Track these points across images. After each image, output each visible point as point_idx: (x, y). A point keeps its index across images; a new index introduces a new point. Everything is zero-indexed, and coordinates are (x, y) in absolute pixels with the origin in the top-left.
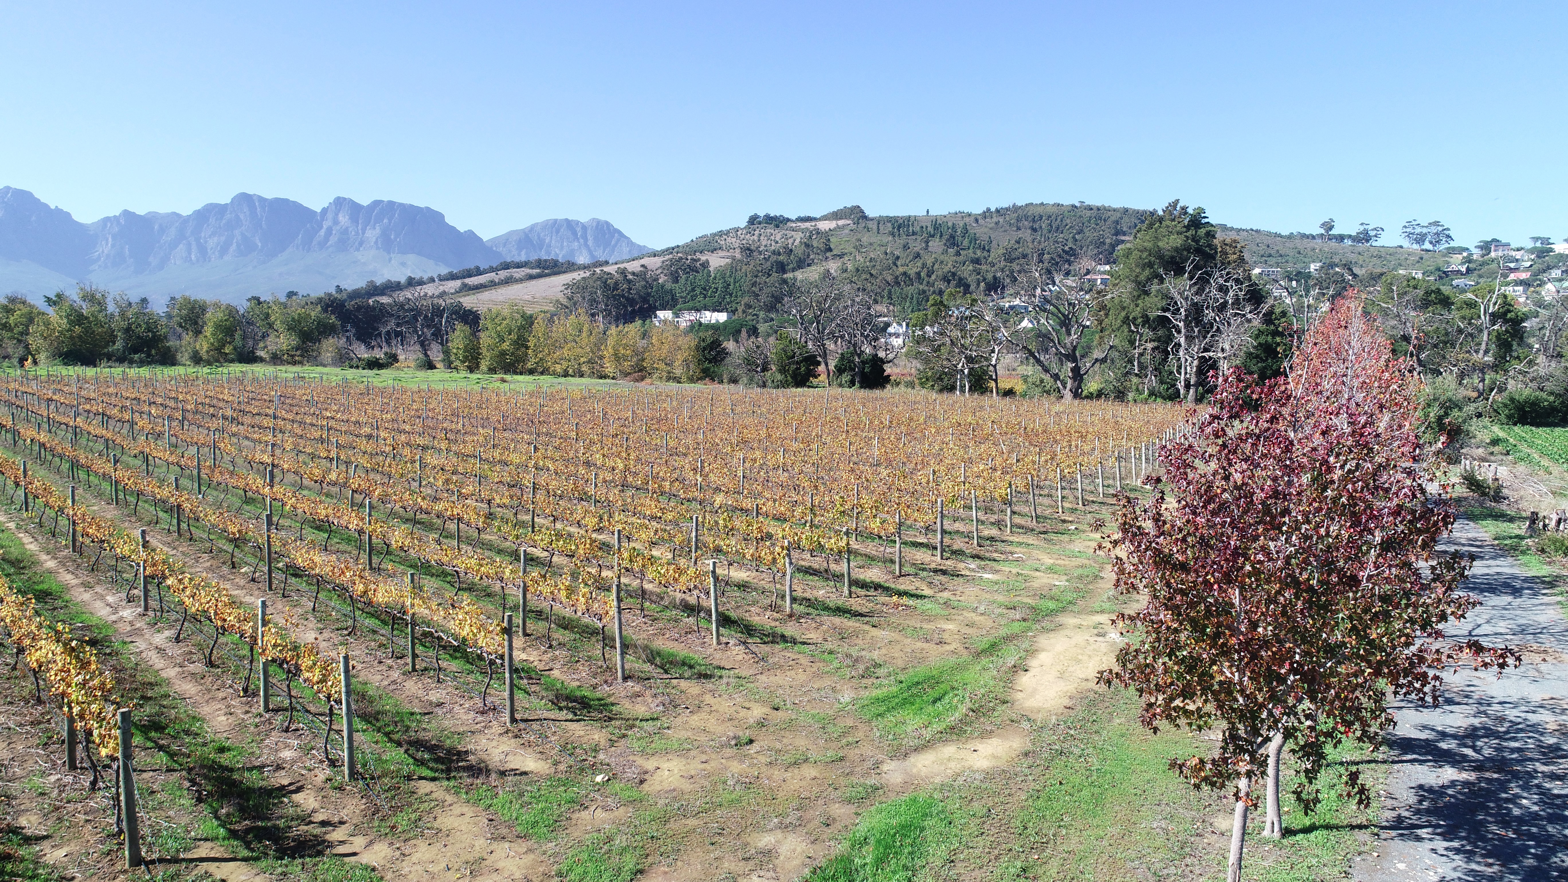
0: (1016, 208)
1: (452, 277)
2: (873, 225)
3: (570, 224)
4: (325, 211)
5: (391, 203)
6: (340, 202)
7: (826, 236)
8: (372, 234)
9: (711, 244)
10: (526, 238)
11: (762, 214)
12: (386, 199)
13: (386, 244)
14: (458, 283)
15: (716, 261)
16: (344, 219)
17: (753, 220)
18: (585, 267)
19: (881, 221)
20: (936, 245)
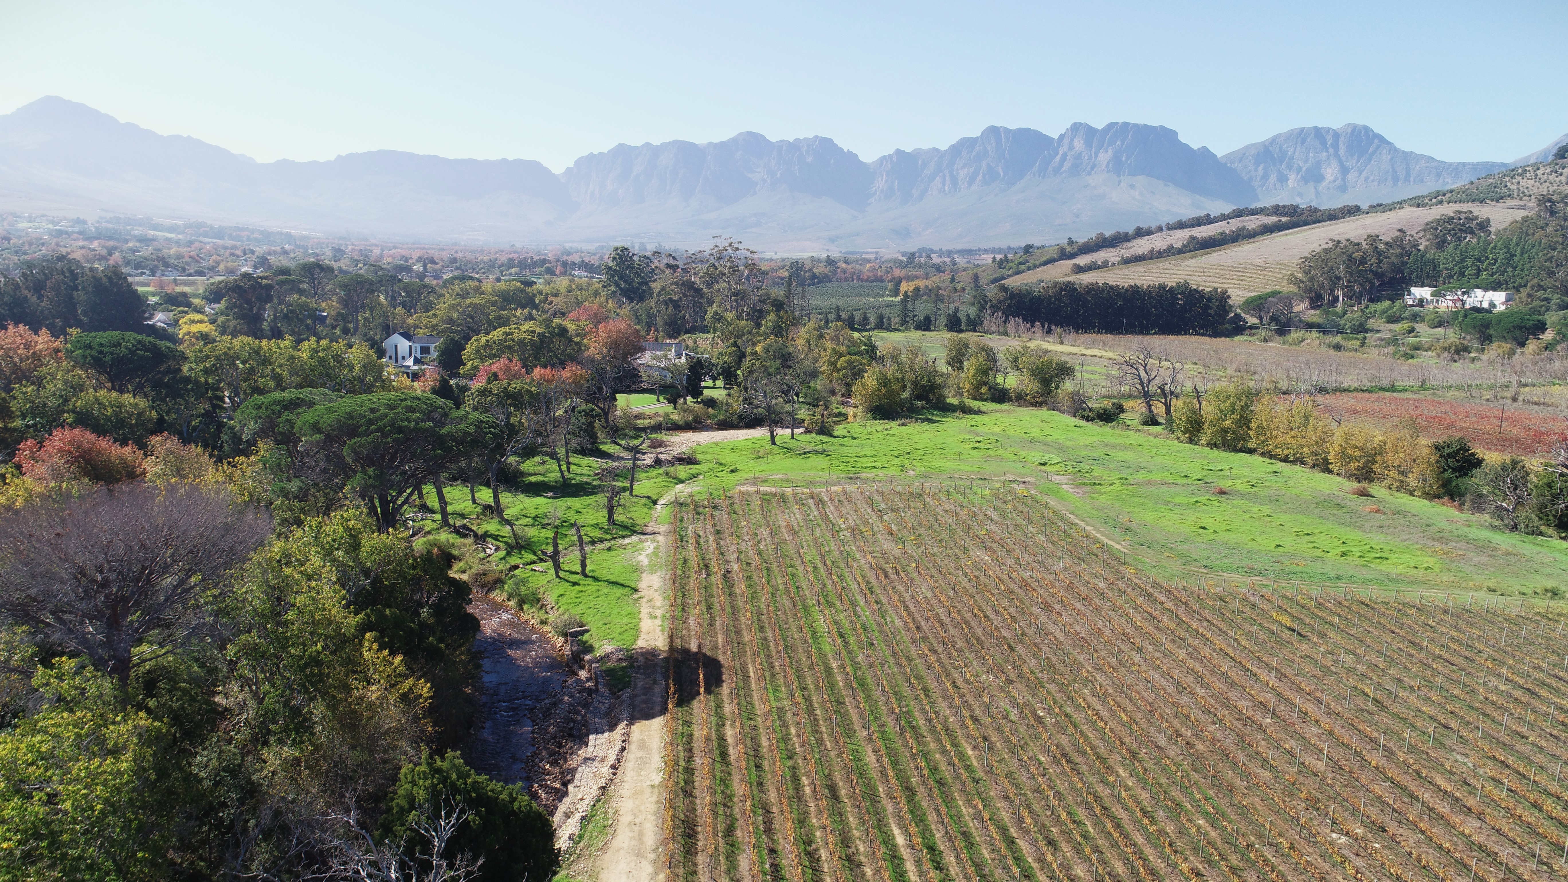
1: (1181, 223)
3: (1318, 132)
4: (1062, 137)
5: (1126, 125)
6: (1076, 127)
8: (1104, 157)
9: (1497, 189)
12: (1120, 121)
13: (1117, 167)
14: (1186, 235)
15: (1501, 216)
16: (1078, 144)
17: (1563, 151)
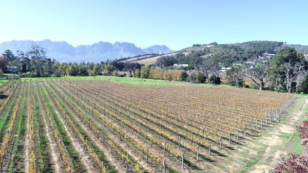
0: (250, 42)
1: (136, 57)
2: (219, 46)
3: (158, 46)
4: (114, 44)
7: (209, 48)
8: (122, 48)
9: (185, 50)
10: (150, 49)
11: (196, 44)
13: (125, 50)
14: (137, 58)
15: (186, 54)
16: (117, 46)
17: (194, 45)
18: (161, 55)
19: (220, 45)
20: (232, 50)
